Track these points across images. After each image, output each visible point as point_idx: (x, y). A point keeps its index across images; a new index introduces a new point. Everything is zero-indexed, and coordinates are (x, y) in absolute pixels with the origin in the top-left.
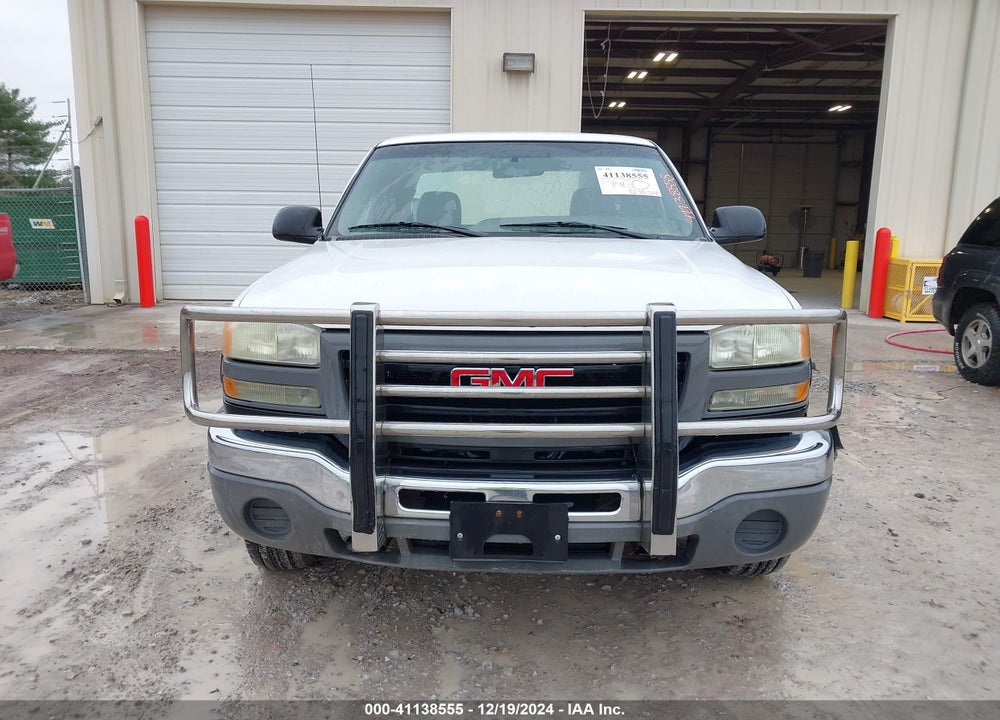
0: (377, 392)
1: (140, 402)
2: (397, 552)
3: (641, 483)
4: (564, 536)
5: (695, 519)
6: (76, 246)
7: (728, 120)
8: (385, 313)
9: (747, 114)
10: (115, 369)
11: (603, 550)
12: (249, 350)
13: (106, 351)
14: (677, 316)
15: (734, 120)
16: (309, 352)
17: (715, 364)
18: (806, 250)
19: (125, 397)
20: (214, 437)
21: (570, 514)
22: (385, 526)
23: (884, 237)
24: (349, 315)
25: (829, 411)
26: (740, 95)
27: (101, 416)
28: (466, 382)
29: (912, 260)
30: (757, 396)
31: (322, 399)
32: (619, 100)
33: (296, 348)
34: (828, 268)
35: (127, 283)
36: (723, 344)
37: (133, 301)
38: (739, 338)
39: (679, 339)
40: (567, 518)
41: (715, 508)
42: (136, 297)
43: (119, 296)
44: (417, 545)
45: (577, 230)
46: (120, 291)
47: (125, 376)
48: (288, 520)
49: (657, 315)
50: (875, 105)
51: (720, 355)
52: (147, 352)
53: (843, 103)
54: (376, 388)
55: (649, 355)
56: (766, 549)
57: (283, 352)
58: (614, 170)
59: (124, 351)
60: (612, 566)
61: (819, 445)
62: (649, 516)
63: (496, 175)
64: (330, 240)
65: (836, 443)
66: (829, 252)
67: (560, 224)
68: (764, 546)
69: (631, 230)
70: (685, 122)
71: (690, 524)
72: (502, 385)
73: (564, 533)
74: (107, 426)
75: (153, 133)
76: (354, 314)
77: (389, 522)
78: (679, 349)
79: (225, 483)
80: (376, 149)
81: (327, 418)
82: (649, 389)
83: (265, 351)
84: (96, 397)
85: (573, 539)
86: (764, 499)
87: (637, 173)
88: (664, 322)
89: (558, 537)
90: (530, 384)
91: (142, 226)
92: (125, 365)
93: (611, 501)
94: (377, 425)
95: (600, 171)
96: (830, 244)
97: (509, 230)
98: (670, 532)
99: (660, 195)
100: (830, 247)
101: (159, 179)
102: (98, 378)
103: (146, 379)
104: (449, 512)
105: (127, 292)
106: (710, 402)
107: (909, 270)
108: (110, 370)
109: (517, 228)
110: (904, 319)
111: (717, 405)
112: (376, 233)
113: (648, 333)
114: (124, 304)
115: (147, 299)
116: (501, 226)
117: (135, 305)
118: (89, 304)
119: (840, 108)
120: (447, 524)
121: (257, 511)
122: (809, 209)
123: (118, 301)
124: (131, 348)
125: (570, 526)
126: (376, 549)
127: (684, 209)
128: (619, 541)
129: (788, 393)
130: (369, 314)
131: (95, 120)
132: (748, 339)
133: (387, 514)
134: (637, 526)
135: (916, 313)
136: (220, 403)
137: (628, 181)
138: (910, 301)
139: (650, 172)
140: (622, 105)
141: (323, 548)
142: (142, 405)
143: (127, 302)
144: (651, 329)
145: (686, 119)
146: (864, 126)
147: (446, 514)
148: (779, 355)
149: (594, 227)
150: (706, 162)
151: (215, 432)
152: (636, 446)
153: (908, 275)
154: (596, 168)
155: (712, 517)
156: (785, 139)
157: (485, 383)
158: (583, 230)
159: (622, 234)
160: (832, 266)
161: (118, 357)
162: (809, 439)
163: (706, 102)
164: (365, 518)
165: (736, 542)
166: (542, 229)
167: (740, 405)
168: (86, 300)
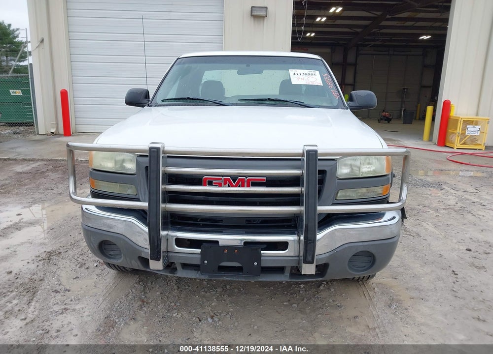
0: (162, 189)
1: (55, 188)
2: (176, 269)
3: (299, 236)
4: (259, 263)
5: (327, 255)
6: (31, 104)
7: (366, 43)
8: (167, 149)
9: (378, 40)
10: (44, 170)
11: (280, 270)
12: (101, 165)
13: (42, 160)
14: (318, 152)
15: (369, 43)
16: (131, 167)
17: (340, 176)
18: (404, 110)
19: (47, 185)
20: (84, 209)
21: (262, 252)
22: (167, 256)
23: (447, 105)
24: (148, 149)
25: (400, 201)
26: (374, 30)
27: (33, 196)
28: (210, 184)
29: (461, 117)
30: (360, 193)
31: (137, 191)
32: (311, 32)
33: (124, 164)
34: (415, 119)
35: (57, 124)
36: (345, 165)
37: (60, 133)
38: (353, 162)
39: (319, 163)
40: (261, 254)
41: (337, 250)
42: (62, 131)
43: (53, 130)
44: (185, 266)
45: (278, 102)
46: (53, 128)
47: (50, 174)
48: (120, 251)
49: (308, 151)
50: (445, 36)
51: (343, 171)
52: (63, 160)
53: (427, 35)
54: (162, 187)
55: (303, 171)
56: (365, 270)
57: (117, 166)
58: (299, 71)
59: (52, 160)
60: (284, 278)
61: (394, 218)
62: (302, 254)
63: (239, 73)
64: (151, 106)
65: (403, 216)
66: (417, 111)
67: (269, 100)
68: (364, 268)
69: (306, 103)
70: (345, 44)
71: (325, 258)
72: (229, 186)
73: (259, 261)
74: (34, 202)
75: (70, 47)
76: (151, 148)
77: (170, 254)
78: (318, 168)
79: (89, 233)
80: (178, 59)
81: (140, 201)
82: (303, 189)
83: (109, 165)
84: (31, 186)
85: (263, 264)
86: (363, 245)
87: (311, 73)
88: (312, 155)
89: (256, 263)
90: (243, 186)
91: (64, 94)
92: (51, 167)
93: (283, 246)
94: (162, 206)
95: (292, 72)
96: (417, 107)
97: (243, 102)
98: (312, 263)
99: (322, 85)
100: (417, 109)
101: (73, 70)
102: (36, 174)
103: (60, 176)
104: (200, 250)
105: (57, 128)
106: (337, 195)
107: (459, 122)
108: (43, 170)
109: (246, 101)
110: (456, 147)
111: (340, 197)
112: (175, 103)
113: (304, 159)
114: (56, 134)
115: (67, 132)
116: (239, 100)
117: (60, 135)
118: (38, 134)
119: (425, 37)
120: (199, 256)
121: (107, 246)
122: (407, 89)
123: (52, 133)
124: (55, 159)
125: (262, 258)
126: (162, 269)
127: (334, 92)
128: (288, 265)
129: (378, 191)
130: (158, 149)
131: (40, 39)
132: (358, 163)
133: (169, 250)
134: (296, 258)
135: (462, 144)
136: (88, 191)
137: (306, 77)
138: (459, 138)
139: (317, 73)
140: (313, 35)
141: (138, 265)
142: (56, 190)
143: (57, 133)
144: (305, 158)
145: (345, 42)
146: (438, 47)
147: (199, 251)
148: (374, 171)
149: (287, 101)
150: (355, 65)
151: (84, 207)
152: (298, 217)
153: (459, 124)
154: (290, 70)
155: (336, 254)
156: (395, 53)
157: (220, 185)
158: (281, 102)
159: (301, 105)
160: (417, 118)
161: (48, 163)
162: (388, 215)
163: (357, 33)
164: (156, 253)
165: (349, 266)
166: (260, 102)
167: (353, 197)
168: (36, 132)
